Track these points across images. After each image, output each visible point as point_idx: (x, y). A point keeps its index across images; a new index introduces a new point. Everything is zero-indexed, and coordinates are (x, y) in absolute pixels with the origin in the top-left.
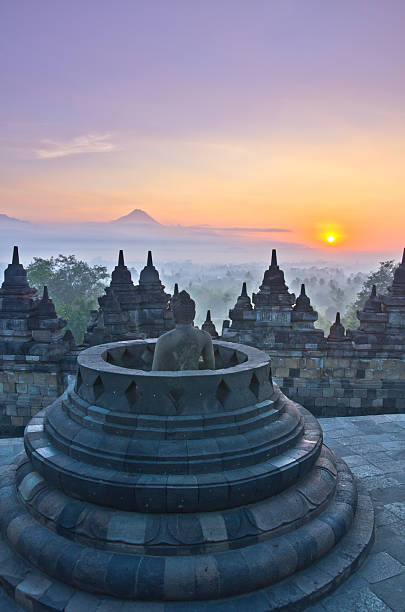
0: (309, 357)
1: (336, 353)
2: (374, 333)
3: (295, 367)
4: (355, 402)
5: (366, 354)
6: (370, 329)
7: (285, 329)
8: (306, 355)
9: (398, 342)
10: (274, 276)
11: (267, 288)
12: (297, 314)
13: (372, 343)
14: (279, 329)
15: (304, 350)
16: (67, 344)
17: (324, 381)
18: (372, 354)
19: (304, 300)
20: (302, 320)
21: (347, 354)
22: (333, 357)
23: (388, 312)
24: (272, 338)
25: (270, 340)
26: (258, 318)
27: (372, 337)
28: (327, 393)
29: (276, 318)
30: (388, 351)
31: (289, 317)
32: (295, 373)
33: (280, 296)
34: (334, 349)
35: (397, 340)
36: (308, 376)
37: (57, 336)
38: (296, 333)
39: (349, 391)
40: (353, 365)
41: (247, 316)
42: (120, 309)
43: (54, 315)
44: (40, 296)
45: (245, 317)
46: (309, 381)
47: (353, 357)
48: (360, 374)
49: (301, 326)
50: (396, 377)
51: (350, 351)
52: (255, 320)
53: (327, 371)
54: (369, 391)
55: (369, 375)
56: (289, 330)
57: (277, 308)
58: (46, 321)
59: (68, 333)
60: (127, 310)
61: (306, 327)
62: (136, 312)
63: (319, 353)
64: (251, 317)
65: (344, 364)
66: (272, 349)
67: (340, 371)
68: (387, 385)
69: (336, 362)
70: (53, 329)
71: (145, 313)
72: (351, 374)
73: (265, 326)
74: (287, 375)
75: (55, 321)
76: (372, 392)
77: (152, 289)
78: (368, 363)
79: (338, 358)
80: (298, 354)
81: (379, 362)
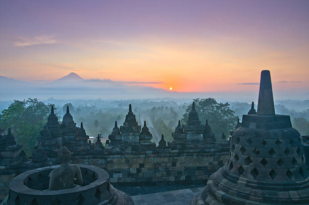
0: (148, 157)
1: (162, 155)
2: (180, 144)
3: (142, 162)
4: (172, 179)
5: (176, 154)
6: (178, 142)
7: (136, 144)
8: (147, 157)
9: (191, 148)
10: (131, 117)
11: (127, 124)
12: (142, 136)
13: (179, 150)
14: (133, 144)
15: (146, 154)
16: (22, 158)
17: (156, 169)
18: (179, 154)
19: (146, 129)
20: (144, 139)
21: (167, 155)
22: (160, 157)
23: (186, 134)
24: (130, 148)
25: (129, 150)
26: (123, 139)
27: (178, 146)
28: (158, 175)
29: (132, 138)
30: (186, 153)
31: (138, 138)
32: (142, 165)
33: (134, 128)
34: (161, 153)
35: (190, 147)
36: (148, 167)
37: (16, 154)
38: (142, 145)
39: (169, 173)
40: (170, 160)
41: (117, 138)
42: (51, 137)
43: (14, 143)
44: (6, 132)
45: (117, 139)
46: (149, 169)
47: (170, 156)
48: (174, 164)
49: (144, 142)
50: (191, 165)
51: (168, 153)
52: (122, 140)
53: (158, 164)
54: (178, 173)
55: (178, 165)
56: (138, 144)
57: (132, 134)
58: (10, 147)
59: (23, 151)
60: (55, 137)
61: (147, 142)
62: (61, 138)
63: (153, 155)
64: (119, 138)
65: (166, 160)
66: (130, 154)
67: (164, 164)
68: (187, 169)
69: (162, 159)
70: (13, 151)
71: (65, 139)
72: (169, 165)
73: (126, 143)
74: (138, 167)
75: (15, 146)
76: (180, 173)
77: (69, 126)
78: (177, 159)
79: (163, 157)
80: (143, 156)
81: (183, 158)
